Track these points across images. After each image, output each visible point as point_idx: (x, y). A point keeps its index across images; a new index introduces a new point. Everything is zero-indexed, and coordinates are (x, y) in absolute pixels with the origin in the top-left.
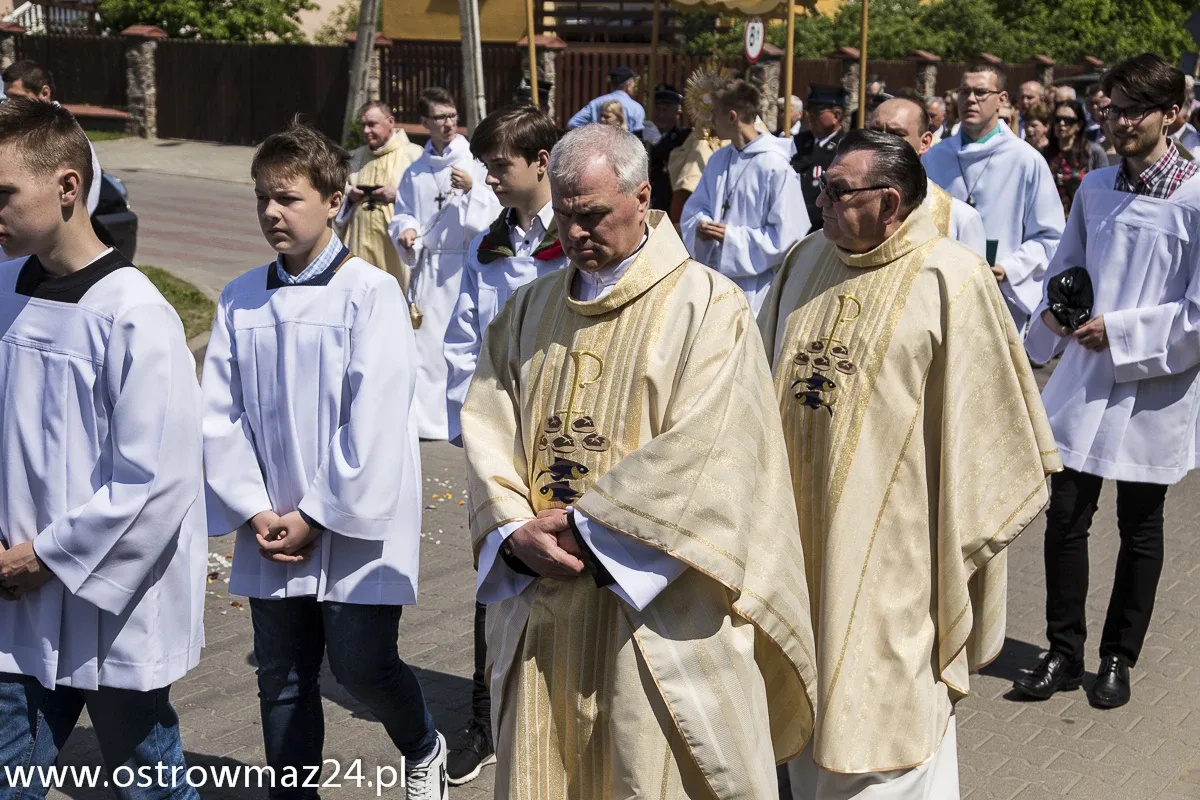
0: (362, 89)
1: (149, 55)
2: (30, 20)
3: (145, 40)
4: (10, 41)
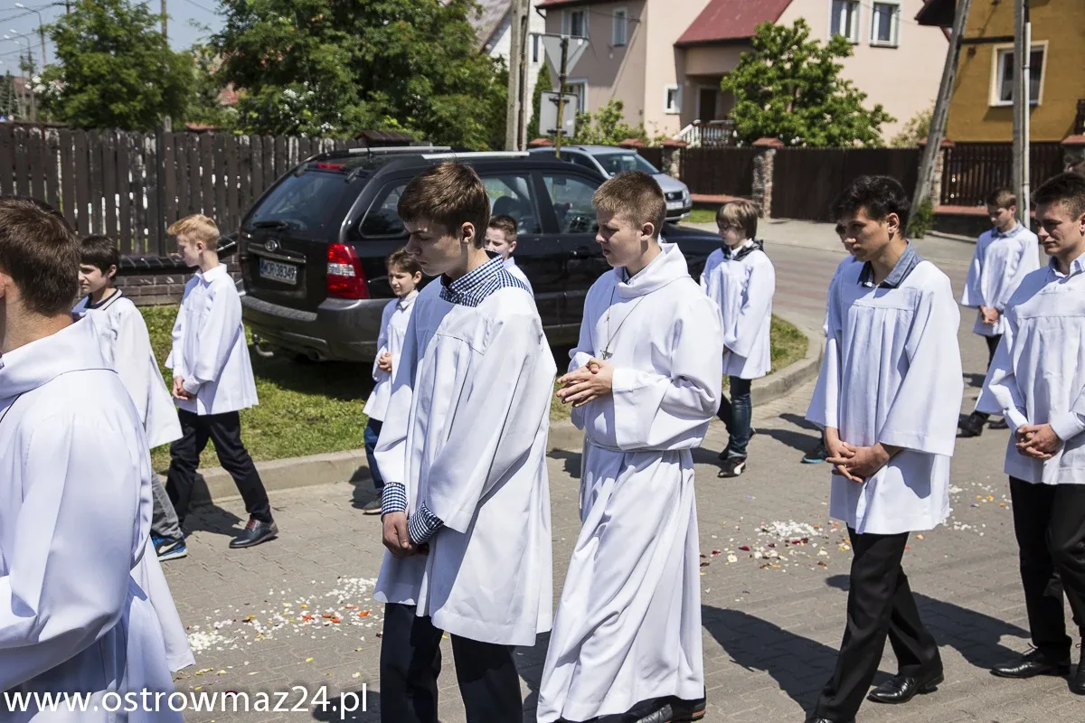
0: (928, 180)
1: (770, 159)
2: (692, 137)
3: (766, 148)
4: (677, 152)
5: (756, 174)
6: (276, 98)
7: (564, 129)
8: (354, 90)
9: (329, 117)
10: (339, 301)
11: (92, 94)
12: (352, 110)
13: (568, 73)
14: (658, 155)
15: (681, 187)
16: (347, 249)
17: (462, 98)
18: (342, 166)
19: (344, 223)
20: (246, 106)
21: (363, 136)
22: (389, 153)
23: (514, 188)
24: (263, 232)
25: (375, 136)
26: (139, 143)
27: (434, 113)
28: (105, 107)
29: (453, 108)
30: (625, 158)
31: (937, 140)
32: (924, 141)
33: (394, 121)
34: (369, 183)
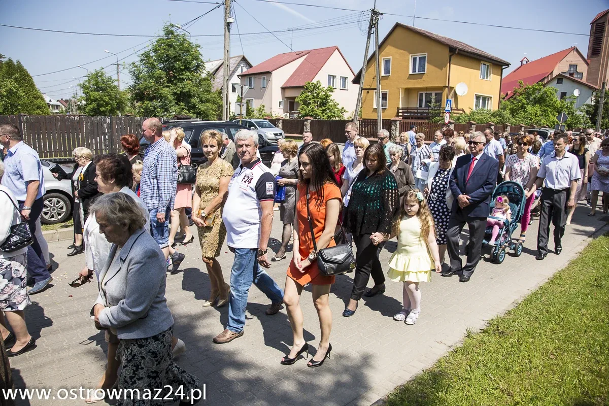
1: (309, 123)
2: (286, 116)
3: (308, 120)
4: (281, 121)
5: (305, 127)
6: (149, 105)
7: (242, 114)
8: (174, 102)
9: (167, 110)
11: (94, 105)
12: (173, 108)
13: (243, 97)
14: (274, 122)
15: (282, 131)
17: (208, 104)
18: (166, 126)
20: (140, 107)
21: (176, 116)
24: (142, 146)
25: (179, 116)
26: (105, 120)
27: (199, 109)
28: (98, 109)
29: (205, 107)
30: (264, 123)
31: (357, 118)
32: (353, 118)
33: (187, 111)
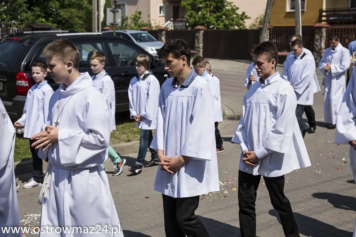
1: (201, 34)
2: (170, 25)
3: (200, 30)
4: (164, 32)
5: (196, 40)
7: (117, 23)
9: (14, 18)
10: (22, 97)
12: (25, 15)
14: (156, 34)
16: (24, 74)
18: (21, 39)
19: (23, 64)
21: (30, 26)
22: (42, 33)
23: (96, 47)
25: (35, 26)
27: (61, 16)
29: (69, 14)
30: (143, 35)
31: (266, 26)
32: (261, 26)
33: (44, 20)
34: (33, 46)
